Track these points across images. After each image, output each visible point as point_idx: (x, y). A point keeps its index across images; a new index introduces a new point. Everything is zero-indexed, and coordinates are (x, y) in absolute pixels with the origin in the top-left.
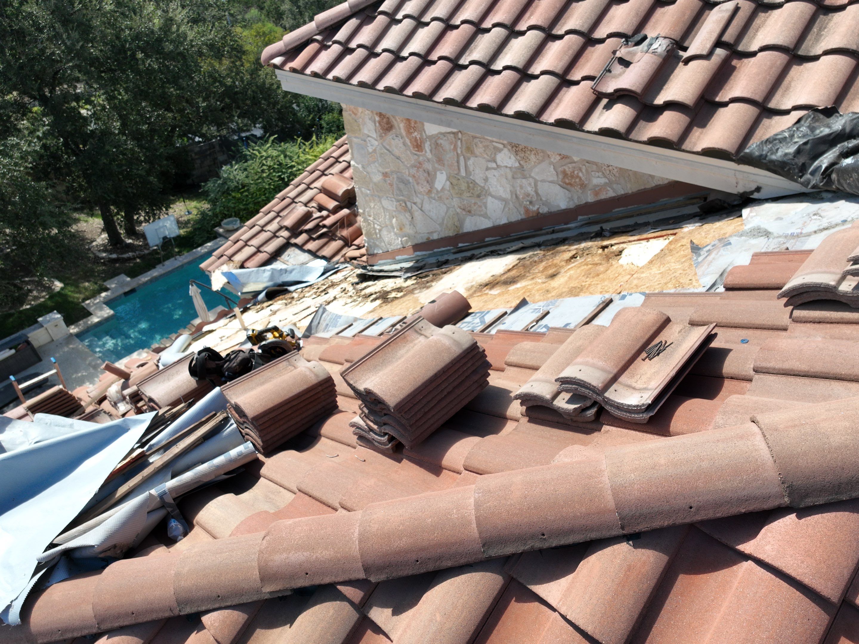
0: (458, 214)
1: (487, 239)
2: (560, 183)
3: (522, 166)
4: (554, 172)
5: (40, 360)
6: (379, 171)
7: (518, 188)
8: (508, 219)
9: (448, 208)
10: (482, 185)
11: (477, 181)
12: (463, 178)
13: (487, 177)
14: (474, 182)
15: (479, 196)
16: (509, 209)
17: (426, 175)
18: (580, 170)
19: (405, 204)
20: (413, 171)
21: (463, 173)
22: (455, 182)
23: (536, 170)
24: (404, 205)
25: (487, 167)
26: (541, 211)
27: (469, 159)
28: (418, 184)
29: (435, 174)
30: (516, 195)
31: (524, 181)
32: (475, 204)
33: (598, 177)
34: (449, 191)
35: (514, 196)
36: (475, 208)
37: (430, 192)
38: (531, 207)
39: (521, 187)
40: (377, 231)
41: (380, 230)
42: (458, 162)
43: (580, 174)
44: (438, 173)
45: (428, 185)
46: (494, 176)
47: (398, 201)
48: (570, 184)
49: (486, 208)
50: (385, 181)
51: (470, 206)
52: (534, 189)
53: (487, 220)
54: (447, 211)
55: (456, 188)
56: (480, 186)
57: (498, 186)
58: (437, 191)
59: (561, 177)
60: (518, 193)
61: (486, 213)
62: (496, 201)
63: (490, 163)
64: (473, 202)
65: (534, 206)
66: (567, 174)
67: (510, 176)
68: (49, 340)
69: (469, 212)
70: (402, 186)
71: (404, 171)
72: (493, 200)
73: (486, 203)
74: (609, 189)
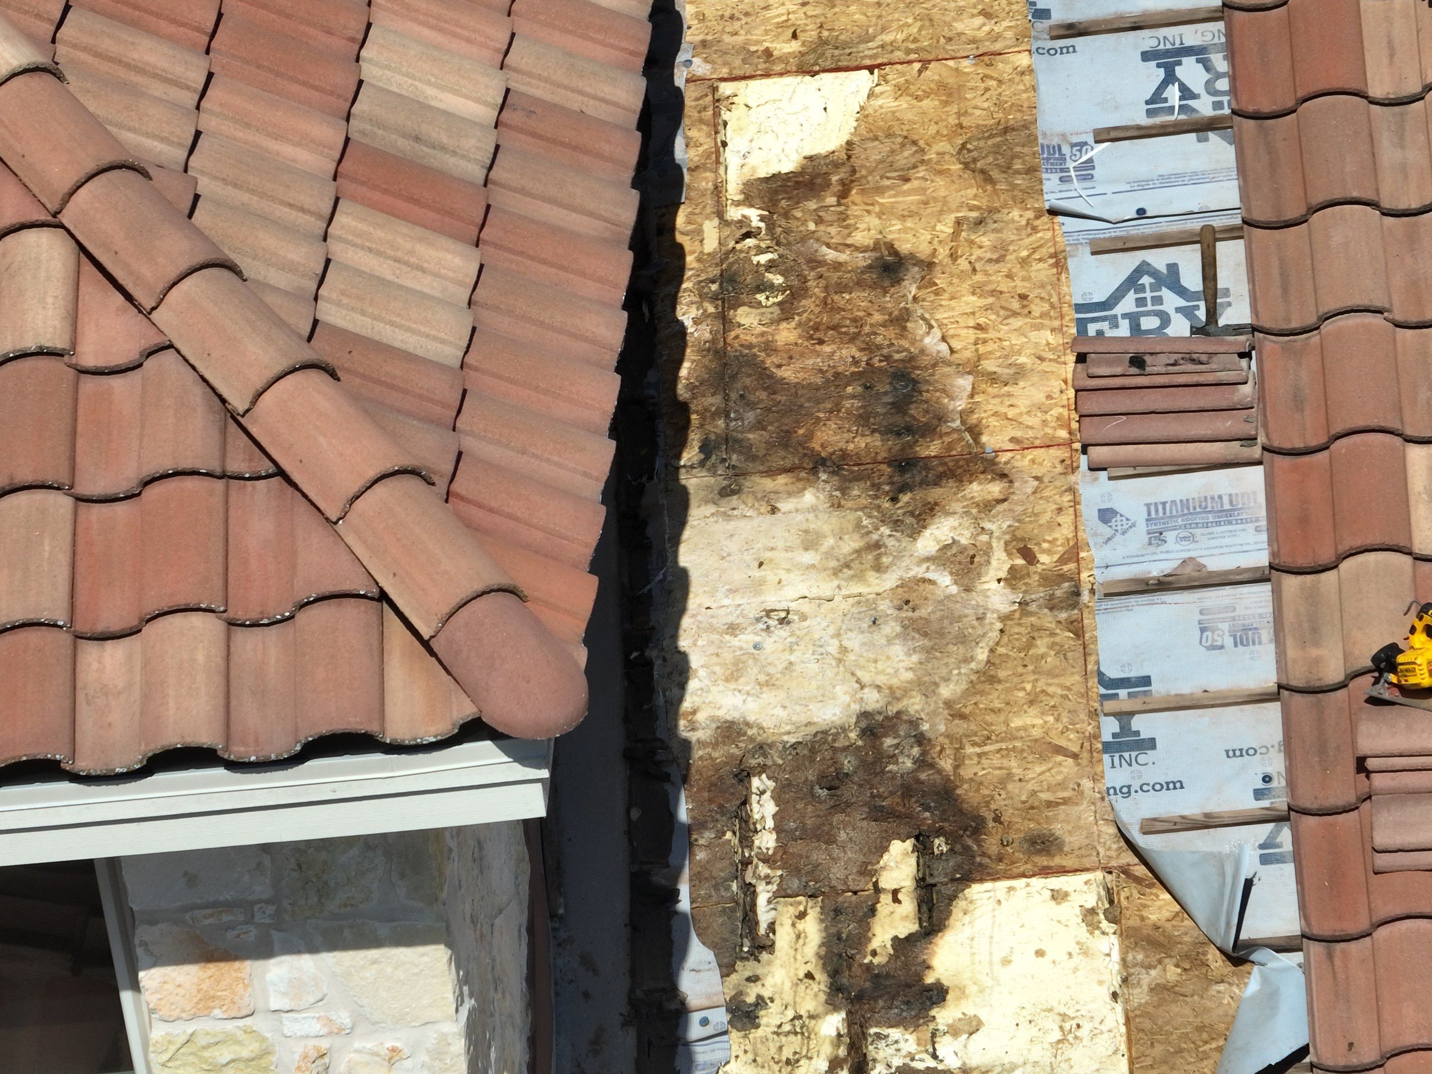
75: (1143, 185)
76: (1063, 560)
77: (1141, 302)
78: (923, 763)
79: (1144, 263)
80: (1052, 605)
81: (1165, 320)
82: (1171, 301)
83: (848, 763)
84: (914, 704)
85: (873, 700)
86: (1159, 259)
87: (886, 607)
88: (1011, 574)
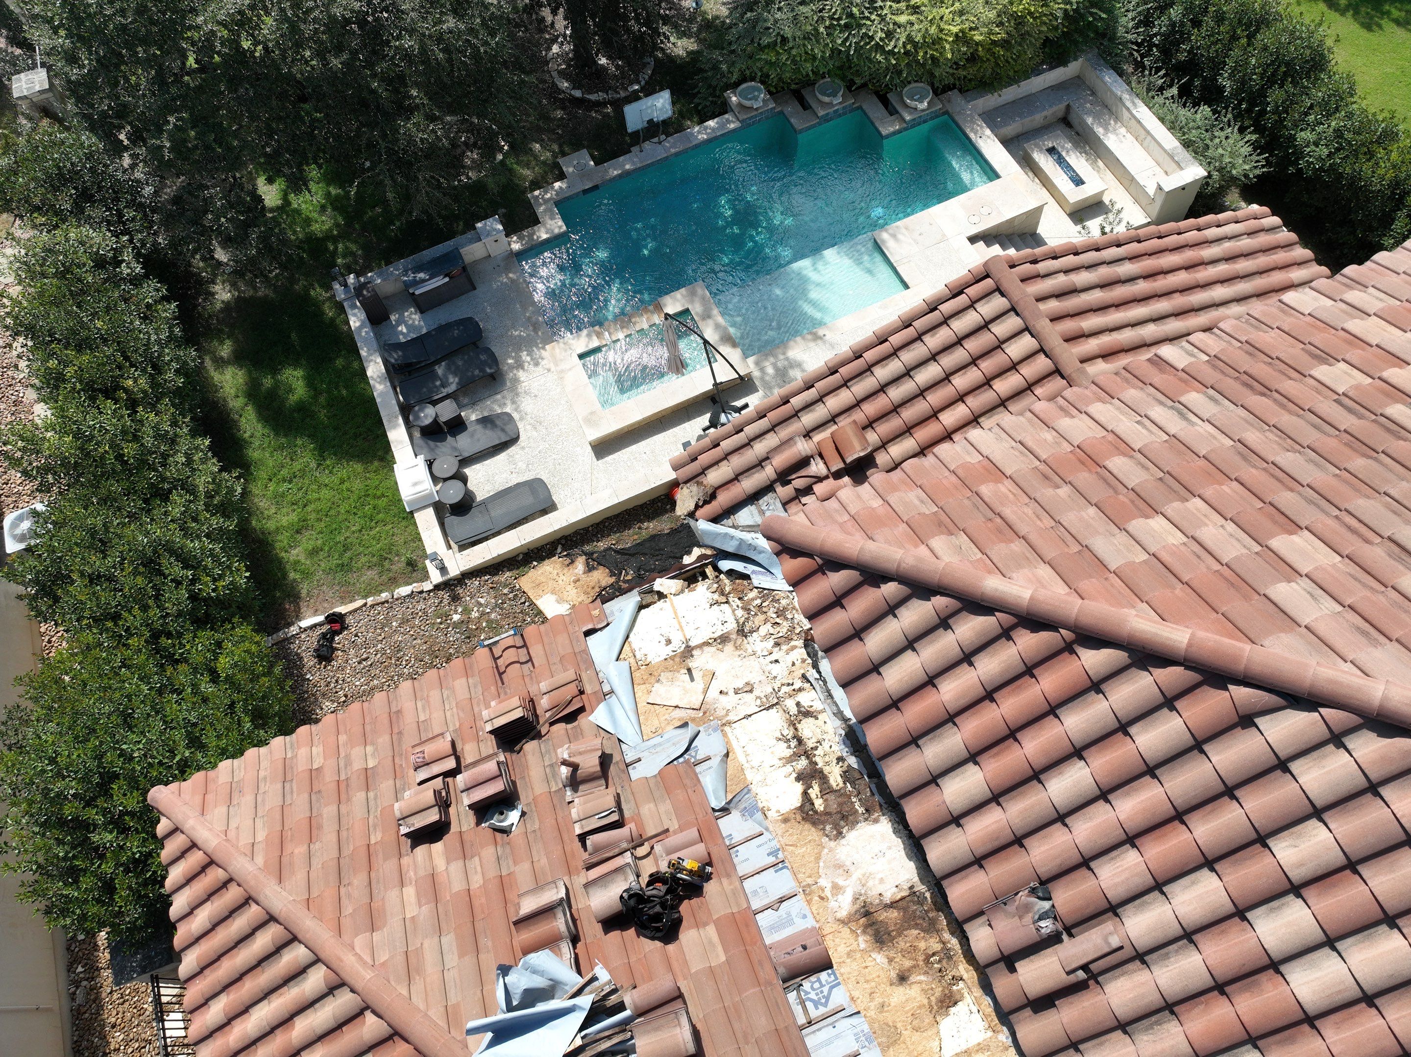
5: (475, 289)
68: (485, 254)
75: (837, 1036)
76: (811, 899)
77: (822, 992)
78: (824, 829)
79: (826, 1007)
80: (809, 885)
81: (812, 987)
82: (813, 995)
83: (842, 823)
84: (832, 844)
85: (843, 841)
86: (822, 1010)
87: (852, 868)
88: (823, 890)
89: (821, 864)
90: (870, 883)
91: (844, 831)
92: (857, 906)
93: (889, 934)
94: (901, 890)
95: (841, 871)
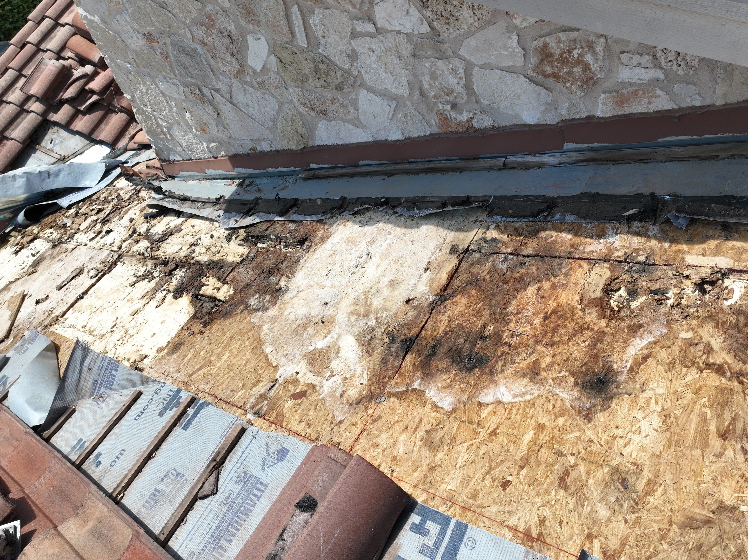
0: (300, 113)
1: (362, 162)
2: (530, 72)
3: (435, 32)
4: (519, 49)
6: (134, 30)
7: (427, 78)
8: (403, 133)
9: (281, 105)
10: (346, 67)
11: (332, 58)
12: (304, 50)
13: (353, 51)
14: (327, 60)
15: (340, 87)
16: (406, 115)
17: (226, 41)
18: (591, 47)
19: (200, 90)
20: (200, 32)
21: (301, 40)
22: (287, 57)
23: (472, 42)
24: (197, 92)
25: (354, 30)
26: (476, 124)
27: (312, 12)
28: (214, 57)
29: (245, 40)
30: (421, 90)
31: (440, 63)
32: (333, 99)
33: (639, 65)
34: (278, 73)
35: (417, 93)
36: (334, 107)
37: (240, 73)
38: (454, 115)
39: (433, 76)
40: (165, 129)
41: (169, 129)
42: (288, 18)
43: (589, 58)
44: (250, 38)
45: (234, 61)
46: (371, 49)
47: (186, 85)
48: (555, 76)
49: (356, 109)
50: (152, 48)
51: (324, 104)
52: (463, 82)
53: (359, 131)
54: (280, 108)
55: (291, 68)
56: (340, 68)
57: (381, 71)
58: (254, 72)
59: (533, 60)
60: (426, 86)
61: (357, 118)
62: (378, 99)
63: (360, 22)
64: (329, 97)
65: (460, 112)
66: (551, 55)
67: (406, 52)
69: (324, 113)
70: (185, 60)
71: (182, 32)
72: (371, 96)
73: (357, 99)
74: (659, 92)
76: (281, 414)
78: (247, 308)
83: (274, 280)
84: (272, 312)
85: (290, 296)
87: (329, 311)
88: (295, 381)
89: (268, 350)
90: (376, 302)
91: (283, 284)
92: (379, 351)
93: (482, 338)
94: (439, 267)
95: (311, 330)
